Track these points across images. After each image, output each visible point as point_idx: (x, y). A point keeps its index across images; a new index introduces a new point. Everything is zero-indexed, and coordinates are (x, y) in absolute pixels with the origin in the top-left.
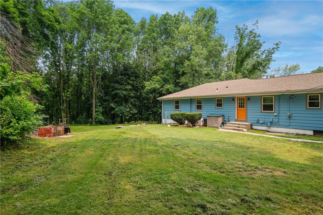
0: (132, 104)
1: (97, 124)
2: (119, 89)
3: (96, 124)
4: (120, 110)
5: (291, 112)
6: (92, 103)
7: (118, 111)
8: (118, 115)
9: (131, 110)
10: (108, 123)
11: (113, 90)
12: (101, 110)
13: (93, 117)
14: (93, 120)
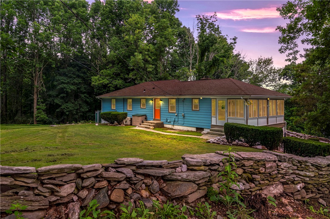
0: (82, 100)
1: (39, 124)
2: (67, 83)
3: (37, 124)
4: (67, 107)
5: (185, 113)
6: (33, 99)
7: (64, 108)
8: (65, 113)
9: (81, 107)
10: (53, 123)
11: (59, 84)
12: (44, 108)
13: (34, 115)
14: (34, 119)
